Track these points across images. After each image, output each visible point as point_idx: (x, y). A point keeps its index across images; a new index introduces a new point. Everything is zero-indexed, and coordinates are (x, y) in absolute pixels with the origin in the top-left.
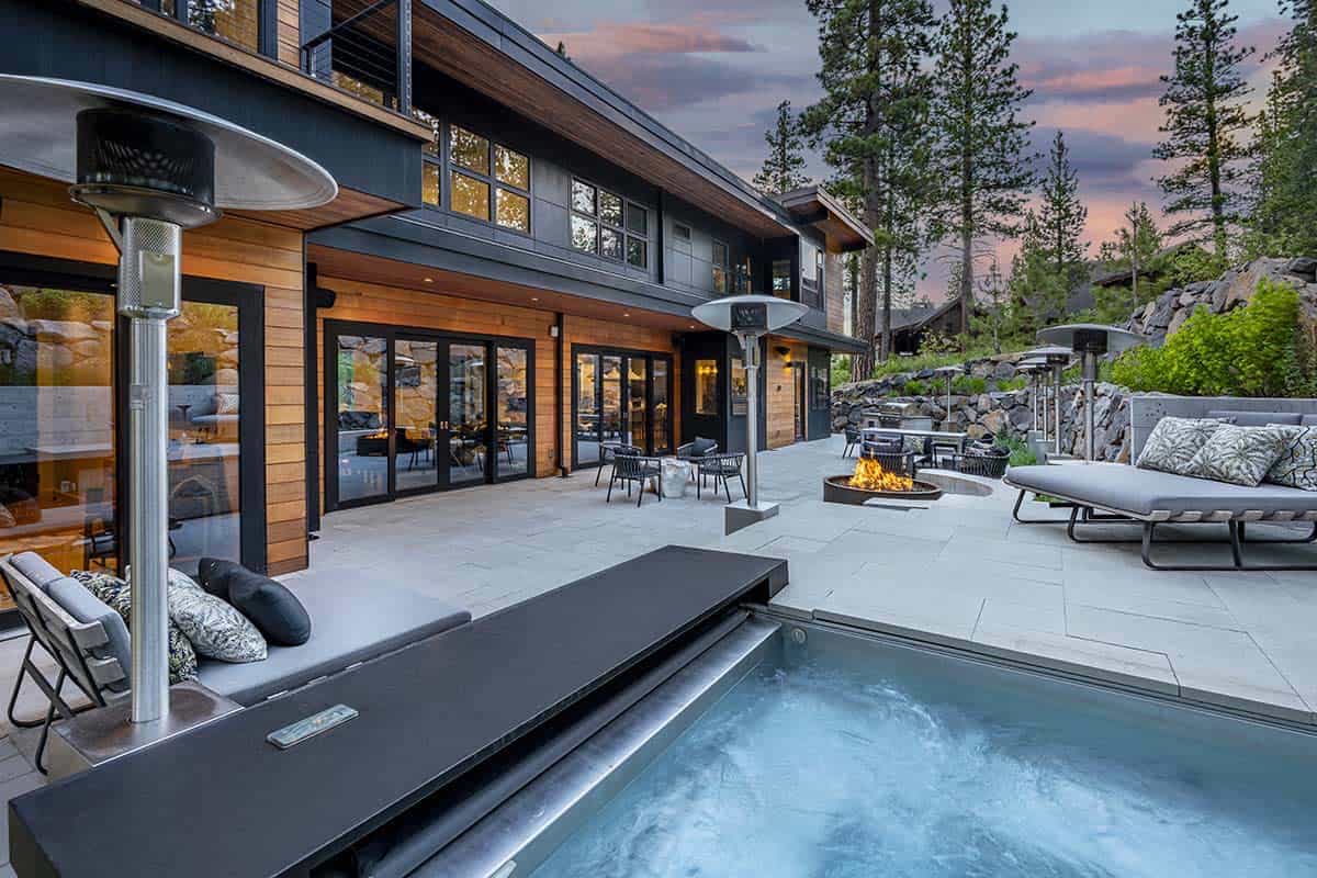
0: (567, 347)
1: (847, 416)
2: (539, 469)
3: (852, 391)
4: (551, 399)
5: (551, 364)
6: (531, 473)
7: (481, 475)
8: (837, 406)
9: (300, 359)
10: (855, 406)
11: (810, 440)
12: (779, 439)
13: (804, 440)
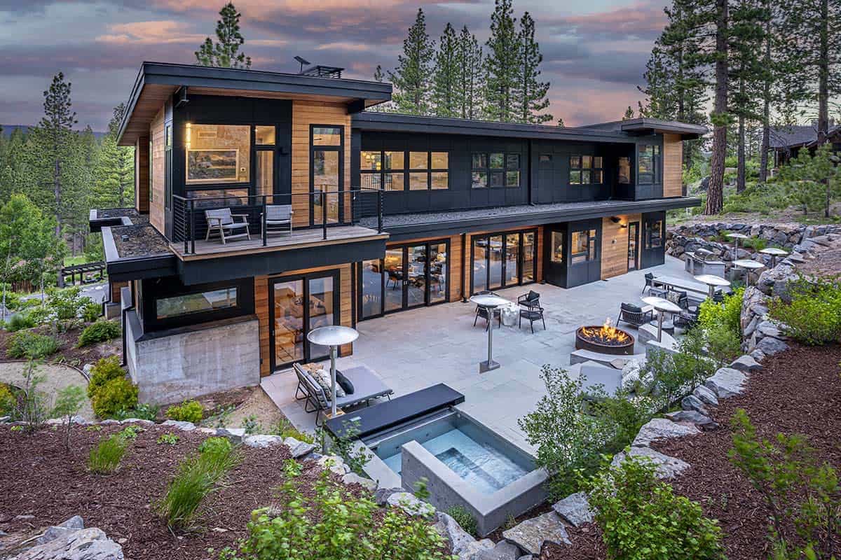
0: (468, 238)
1: (684, 247)
2: (452, 298)
3: (692, 228)
4: (459, 264)
5: (459, 248)
6: (447, 300)
7: (423, 302)
8: (679, 238)
9: (350, 289)
10: (689, 241)
11: (641, 269)
12: (613, 272)
13: (637, 269)
